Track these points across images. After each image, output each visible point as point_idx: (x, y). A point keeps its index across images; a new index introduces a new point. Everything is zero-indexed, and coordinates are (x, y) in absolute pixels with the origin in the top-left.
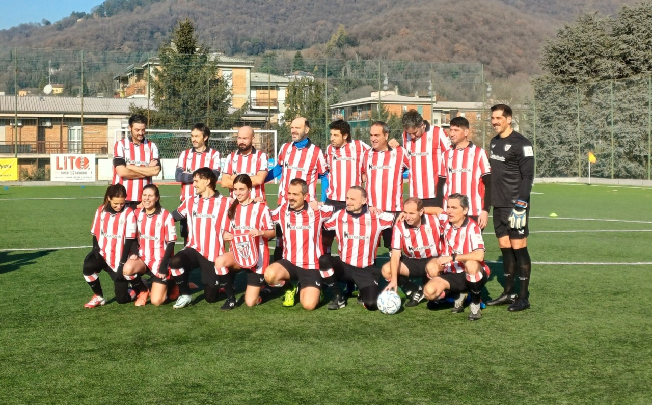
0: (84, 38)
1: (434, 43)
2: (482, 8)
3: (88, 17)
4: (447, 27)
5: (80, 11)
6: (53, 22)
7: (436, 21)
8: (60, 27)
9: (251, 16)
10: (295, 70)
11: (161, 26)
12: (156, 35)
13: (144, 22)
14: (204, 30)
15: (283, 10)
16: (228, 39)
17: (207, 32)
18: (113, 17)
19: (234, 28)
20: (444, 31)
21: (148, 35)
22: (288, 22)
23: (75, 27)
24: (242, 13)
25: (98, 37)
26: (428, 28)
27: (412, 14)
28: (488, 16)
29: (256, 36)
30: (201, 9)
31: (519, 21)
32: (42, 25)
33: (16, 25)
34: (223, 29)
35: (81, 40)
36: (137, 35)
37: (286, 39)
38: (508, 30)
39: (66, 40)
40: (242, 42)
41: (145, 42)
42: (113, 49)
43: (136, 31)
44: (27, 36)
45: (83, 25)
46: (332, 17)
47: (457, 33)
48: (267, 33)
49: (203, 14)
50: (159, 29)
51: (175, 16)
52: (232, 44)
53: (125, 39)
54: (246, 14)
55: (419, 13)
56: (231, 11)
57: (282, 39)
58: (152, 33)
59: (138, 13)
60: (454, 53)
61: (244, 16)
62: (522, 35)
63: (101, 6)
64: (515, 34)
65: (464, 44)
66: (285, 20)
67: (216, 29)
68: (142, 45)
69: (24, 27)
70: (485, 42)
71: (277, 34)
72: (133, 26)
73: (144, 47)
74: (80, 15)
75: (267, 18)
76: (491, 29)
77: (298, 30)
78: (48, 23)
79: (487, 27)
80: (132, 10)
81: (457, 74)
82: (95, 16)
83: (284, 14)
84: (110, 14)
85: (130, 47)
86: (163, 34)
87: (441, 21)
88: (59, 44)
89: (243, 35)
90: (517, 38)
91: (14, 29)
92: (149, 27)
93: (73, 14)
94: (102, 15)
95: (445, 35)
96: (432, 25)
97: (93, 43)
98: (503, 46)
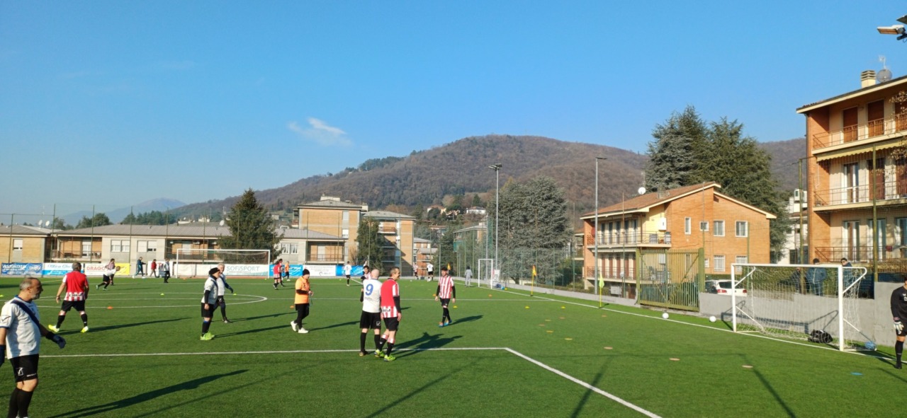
0: (350, 184)
1: (569, 189)
2: (605, 166)
3: (357, 170)
4: (580, 178)
5: (351, 167)
6: (334, 174)
7: (572, 174)
8: (338, 177)
9: (457, 171)
10: (474, 206)
11: (399, 177)
12: (395, 182)
13: (388, 174)
14: (426, 179)
15: (477, 167)
16: (441, 185)
17: (428, 181)
18: (371, 171)
19: (445, 178)
20: (577, 181)
21: (390, 182)
22: (481, 174)
23: (347, 177)
24: (451, 169)
25: (359, 184)
26: (567, 179)
27: (557, 170)
28: (608, 171)
29: (459, 183)
30: (425, 166)
31: (629, 175)
32: (327, 176)
33: (311, 176)
34: (438, 179)
35: (348, 186)
36: (384, 182)
37: (479, 186)
38: (621, 180)
39: (338, 186)
40: (450, 187)
41: (388, 187)
42: (368, 191)
43: (383, 180)
44: (317, 183)
45: (352, 176)
46: (509, 171)
47: (586, 182)
48: (467, 181)
49: (426, 169)
50: (397, 179)
51: (408, 170)
52: (443, 188)
53: (375, 185)
54: (454, 169)
55: (561, 169)
56: (444, 167)
57: (476, 185)
58: (393, 181)
59: (386, 168)
60: (582, 195)
61: (453, 171)
62: (630, 184)
63: (364, 164)
64: (626, 183)
65: (589, 190)
66: (479, 173)
67: (433, 179)
68: (386, 189)
69: (316, 177)
70: (604, 188)
71: (473, 182)
72: (381, 177)
73: (388, 190)
74: (351, 170)
75: (467, 172)
76: (610, 180)
77: (487, 180)
78: (331, 175)
79: (607, 179)
80: (383, 166)
81: (582, 209)
82: (360, 170)
83: (478, 169)
84: (369, 169)
85: (378, 190)
86: (400, 182)
87: (576, 174)
88: (334, 188)
89: (451, 183)
90: (627, 186)
91: (309, 178)
92: (391, 178)
93: (347, 169)
94: (365, 170)
95: (577, 184)
96: (569, 177)
97: (355, 187)
98: (617, 192)
